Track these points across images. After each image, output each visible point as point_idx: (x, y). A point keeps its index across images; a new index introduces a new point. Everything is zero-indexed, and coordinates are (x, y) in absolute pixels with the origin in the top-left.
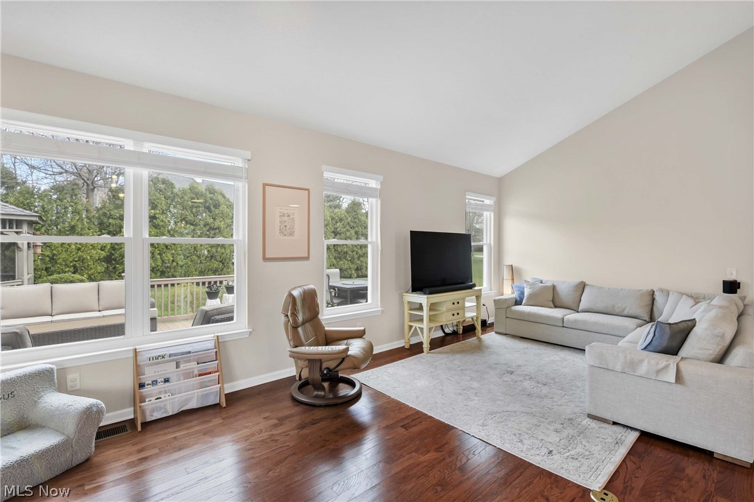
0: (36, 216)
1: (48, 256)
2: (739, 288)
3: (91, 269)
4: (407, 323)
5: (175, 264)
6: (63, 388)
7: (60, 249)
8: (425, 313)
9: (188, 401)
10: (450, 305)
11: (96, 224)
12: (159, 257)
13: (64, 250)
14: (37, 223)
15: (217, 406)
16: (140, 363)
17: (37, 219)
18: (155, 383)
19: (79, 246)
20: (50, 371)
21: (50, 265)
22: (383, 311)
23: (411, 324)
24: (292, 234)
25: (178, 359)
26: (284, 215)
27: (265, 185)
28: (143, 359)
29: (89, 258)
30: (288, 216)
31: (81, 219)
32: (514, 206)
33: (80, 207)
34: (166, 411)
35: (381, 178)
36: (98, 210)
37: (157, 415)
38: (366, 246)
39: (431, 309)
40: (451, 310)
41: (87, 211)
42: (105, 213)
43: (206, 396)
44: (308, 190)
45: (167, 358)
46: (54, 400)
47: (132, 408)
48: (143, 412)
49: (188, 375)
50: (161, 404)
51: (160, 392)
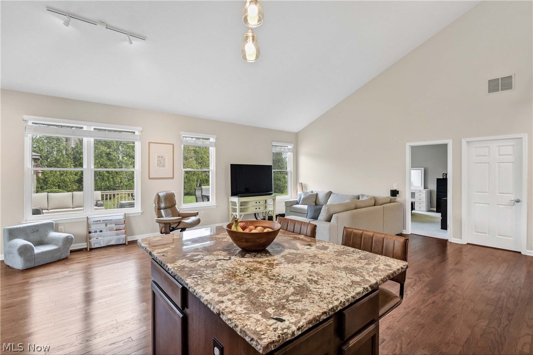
0: (38, 156)
1: (42, 179)
2: (398, 193)
3: (69, 187)
4: (231, 212)
5: (122, 184)
6: (57, 231)
7: (50, 174)
8: (238, 207)
9: (110, 241)
10: (254, 203)
11: (72, 158)
12: (112, 179)
13: (52, 175)
14: (38, 159)
15: (124, 244)
16: (89, 223)
17: (39, 157)
18: (96, 232)
19: (62, 172)
20: (52, 223)
21: (43, 185)
22: (217, 206)
23: (233, 213)
24: (164, 166)
25: (106, 222)
26: (159, 157)
27: (149, 143)
28: (91, 221)
29: (68, 180)
30: (162, 157)
31: (62, 155)
32: (304, 149)
33: (62, 148)
34: (100, 245)
35: (216, 136)
36: (73, 149)
37: (97, 246)
38: (209, 172)
39: (241, 205)
40: (254, 206)
41: (66, 150)
42: (77, 151)
43: (119, 239)
44: (173, 144)
45: (101, 222)
46: (53, 234)
47: (86, 243)
48: (90, 244)
49: (111, 230)
50: (98, 240)
51: (98, 236)
